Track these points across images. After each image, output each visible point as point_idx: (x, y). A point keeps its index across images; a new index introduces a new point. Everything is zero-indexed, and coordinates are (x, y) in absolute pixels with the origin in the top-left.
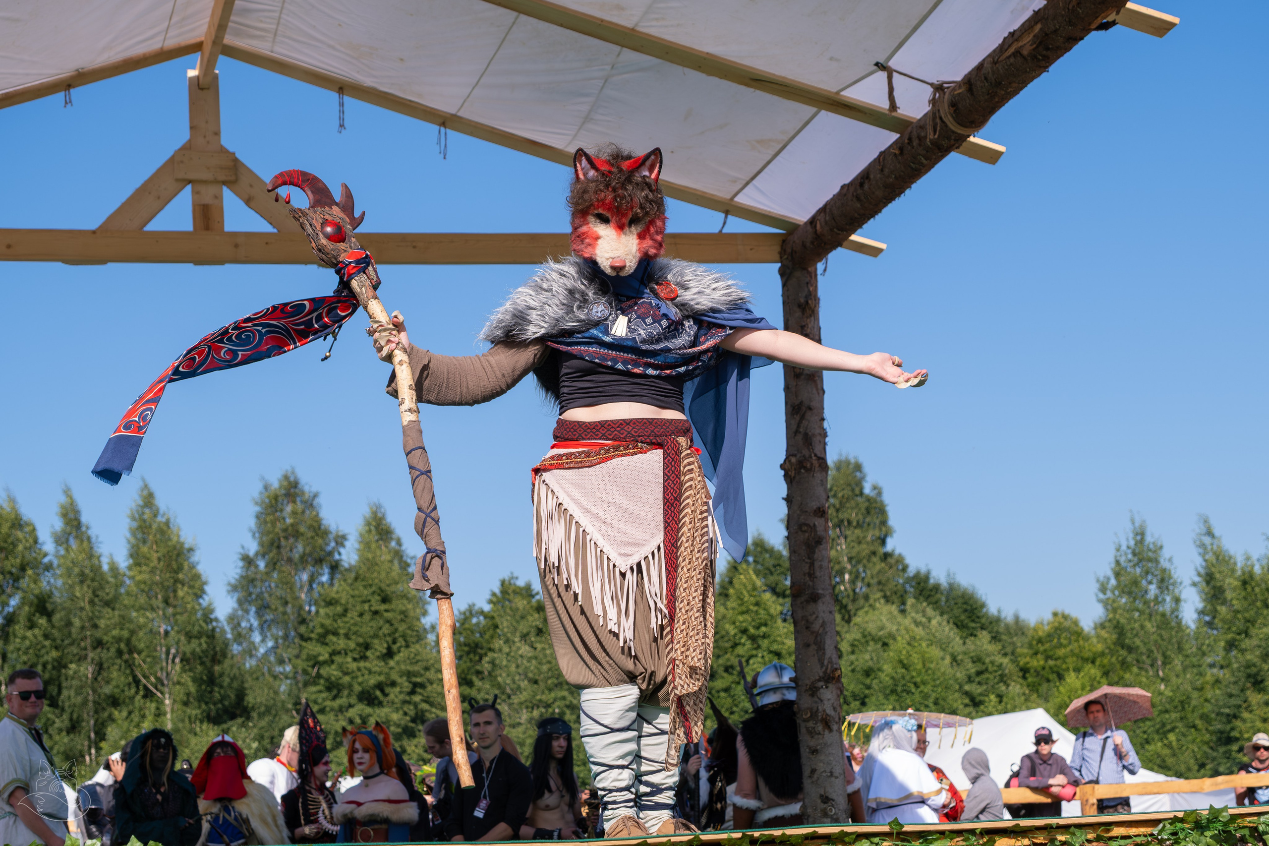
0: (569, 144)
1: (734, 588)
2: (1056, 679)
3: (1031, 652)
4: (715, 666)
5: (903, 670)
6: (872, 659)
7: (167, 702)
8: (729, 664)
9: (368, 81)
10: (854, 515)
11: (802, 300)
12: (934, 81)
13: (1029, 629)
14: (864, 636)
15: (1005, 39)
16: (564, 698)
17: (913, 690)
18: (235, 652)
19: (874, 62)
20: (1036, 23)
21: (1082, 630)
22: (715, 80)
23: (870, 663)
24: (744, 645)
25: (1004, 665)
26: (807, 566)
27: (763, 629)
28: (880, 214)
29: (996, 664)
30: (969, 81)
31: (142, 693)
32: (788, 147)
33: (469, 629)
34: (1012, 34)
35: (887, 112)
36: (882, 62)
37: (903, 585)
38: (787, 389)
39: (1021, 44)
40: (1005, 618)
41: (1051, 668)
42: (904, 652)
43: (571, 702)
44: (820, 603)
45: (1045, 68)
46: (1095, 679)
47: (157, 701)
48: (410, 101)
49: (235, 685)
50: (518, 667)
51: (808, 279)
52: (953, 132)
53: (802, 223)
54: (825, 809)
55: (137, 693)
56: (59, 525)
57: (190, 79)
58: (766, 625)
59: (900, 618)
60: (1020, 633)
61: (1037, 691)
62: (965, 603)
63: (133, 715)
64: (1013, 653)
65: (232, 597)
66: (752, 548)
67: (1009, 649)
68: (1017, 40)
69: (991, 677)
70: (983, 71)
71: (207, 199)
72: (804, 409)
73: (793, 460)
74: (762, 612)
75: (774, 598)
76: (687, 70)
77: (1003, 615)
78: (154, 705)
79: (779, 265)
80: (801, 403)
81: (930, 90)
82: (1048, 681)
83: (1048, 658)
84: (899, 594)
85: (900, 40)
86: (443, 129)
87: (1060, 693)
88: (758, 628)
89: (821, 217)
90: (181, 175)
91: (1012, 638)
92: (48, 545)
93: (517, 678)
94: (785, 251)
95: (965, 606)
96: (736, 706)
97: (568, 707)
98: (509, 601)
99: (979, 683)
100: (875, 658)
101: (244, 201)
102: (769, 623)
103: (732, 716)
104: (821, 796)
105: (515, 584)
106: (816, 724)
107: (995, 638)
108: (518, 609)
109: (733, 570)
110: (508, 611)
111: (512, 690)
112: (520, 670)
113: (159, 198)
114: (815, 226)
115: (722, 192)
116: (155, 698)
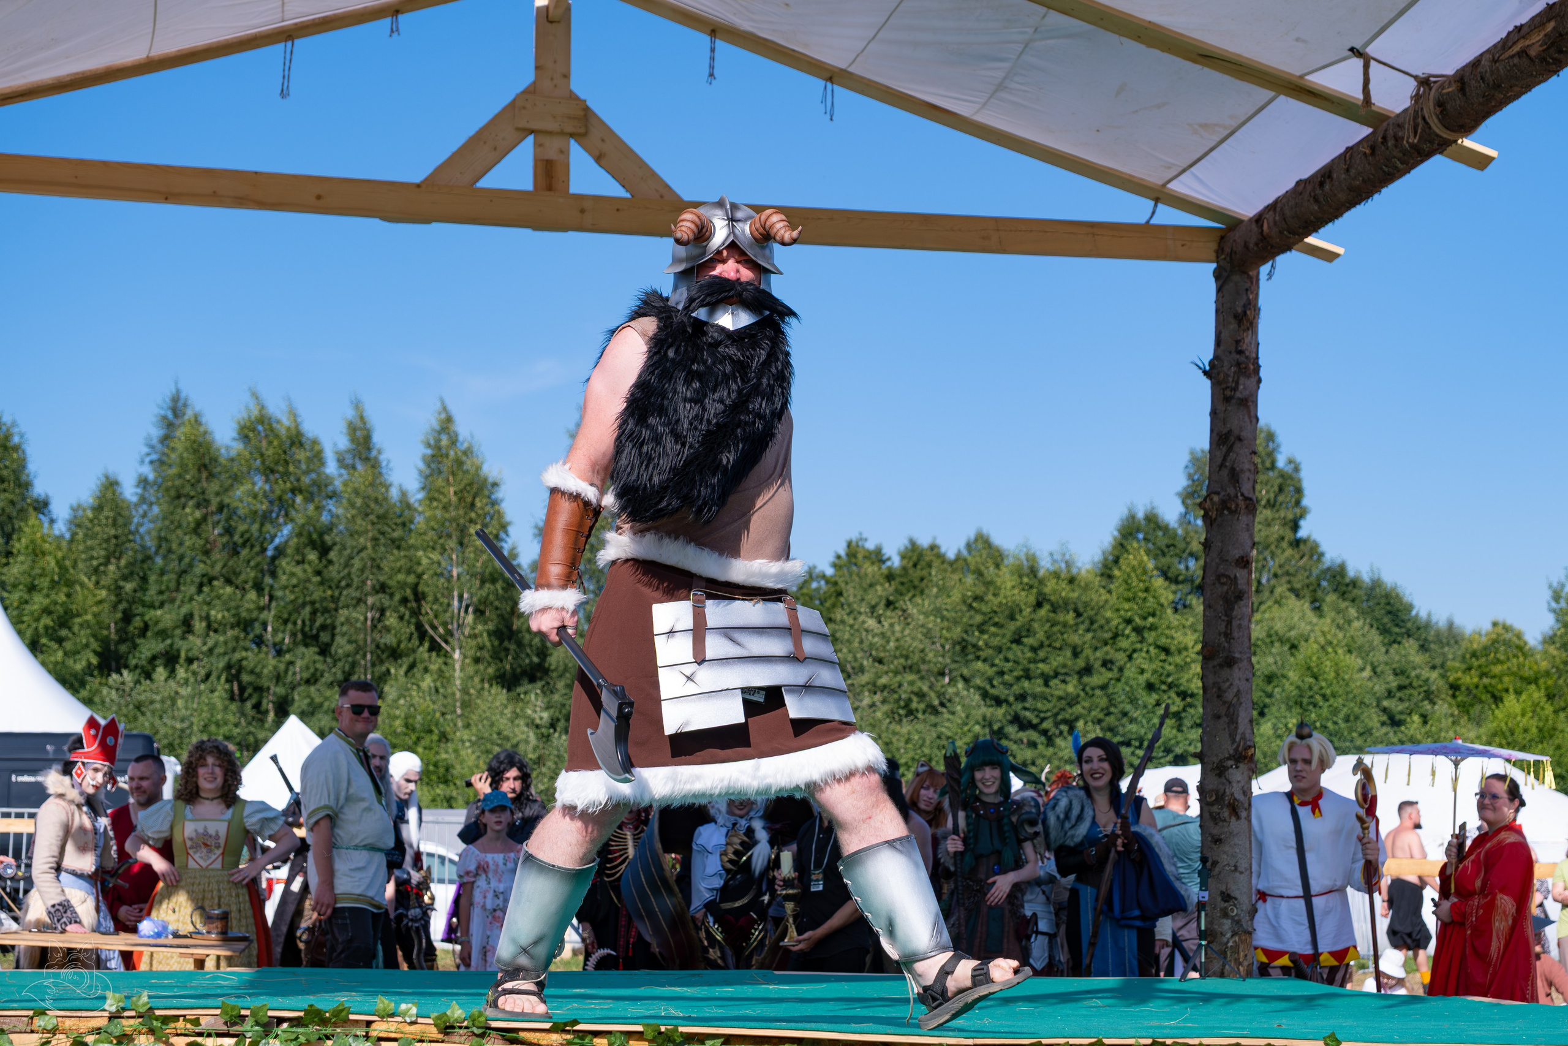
0: (977, 112)
1: (1120, 569)
2: (1491, 701)
3: (1464, 666)
4: (1092, 658)
5: (1311, 680)
6: (1276, 663)
7: (457, 655)
8: (1108, 657)
9: (745, 25)
10: (1264, 492)
11: (1239, 310)
12: (1419, 73)
13: (1463, 640)
14: (1269, 636)
15: (1509, 33)
16: (911, 683)
17: (1321, 704)
19: (1349, 47)
20: (1549, 20)
21: (1526, 643)
22: (1156, 53)
23: (1274, 667)
24: (1128, 637)
25: (1432, 680)
26: (1223, 625)
27: (1151, 619)
28: (1340, 219)
29: (1423, 678)
30: (1461, 79)
31: (427, 645)
32: (1237, 134)
33: (807, 595)
34: (1519, 29)
35: (1360, 103)
36: (1358, 47)
37: (1318, 579)
38: (1214, 413)
39: (1528, 42)
40: (1437, 623)
41: (1485, 687)
42: (1314, 659)
43: (920, 689)
44: (1236, 669)
45: (1556, 72)
46: (1538, 704)
47: (445, 656)
48: (794, 51)
50: (861, 642)
51: (1248, 285)
52: (1437, 135)
53: (1246, 219)
54: (1226, 908)
55: (421, 644)
56: (344, 443)
57: (538, 8)
58: (1153, 615)
59: (1311, 616)
60: (1452, 642)
61: (1468, 712)
62: (1389, 604)
63: (415, 670)
64: (1442, 666)
66: (1143, 522)
67: (1438, 661)
68: (1523, 37)
69: (1415, 693)
70: (1480, 69)
71: (552, 154)
72: (1232, 439)
73: (1216, 498)
74: (1151, 600)
75: (1167, 583)
76: (1123, 39)
77: (1434, 619)
78: (441, 660)
79: (1214, 265)
80: (1230, 432)
81: (1412, 84)
82: (1481, 701)
83: (1483, 675)
84: (1311, 588)
85: (1382, 24)
86: (829, 85)
87: (1495, 717)
88: (1145, 618)
89: (1270, 216)
90: (523, 124)
91: (1442, 647)
92: (331, 468)
93: (859, 655)
94: (1223, 250)
95: (1388, 608)
96: (1115, 706)
97: (916, 694)
98: (856, 564)
99: (1401, 699)
100: (1280, 663)
101: (593, 157)
102: (1158, 613)
103: (1107, 718)
104: (1222, 893)
105: (863, 547)
106: (1222, 809)
107: (1423, 648)
108: (866, 575)
109: (1120, 548)
110: (855, 577)
111: (853, 668)
112: (865, 646)
113: (495, 149)
114: (1262, 226)
115: (1154, 177)
116: (443, 652)
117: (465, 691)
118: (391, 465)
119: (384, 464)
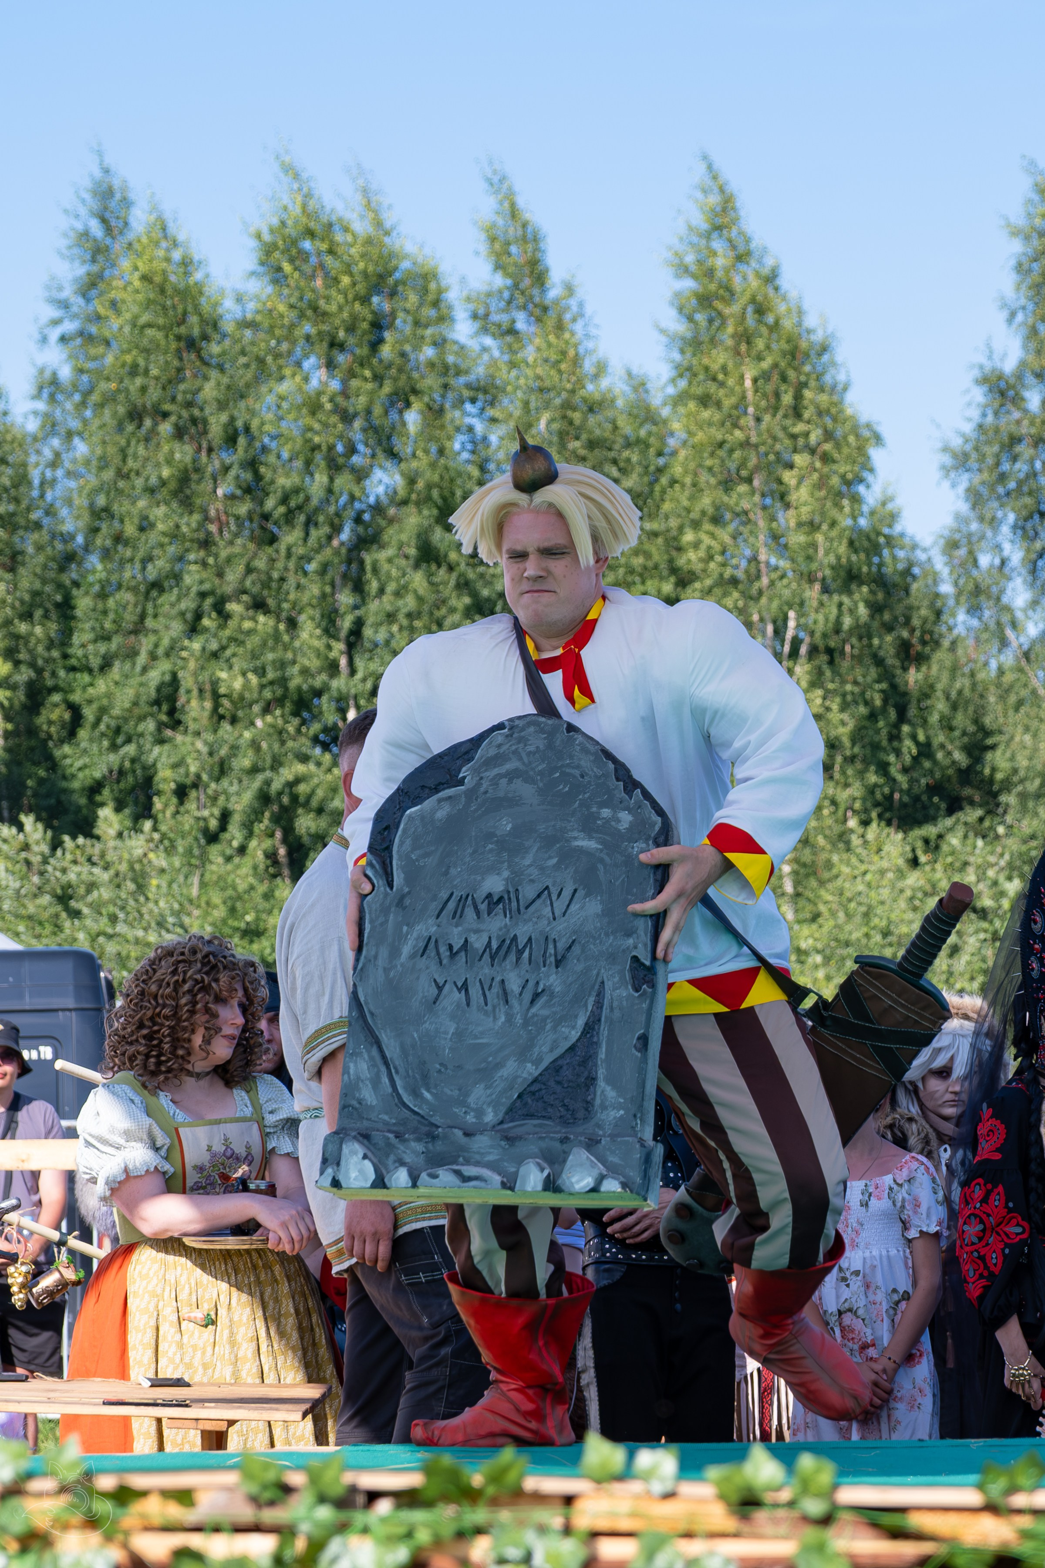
18: (961, 630)
49: (963, 721)
56: (485, 273)
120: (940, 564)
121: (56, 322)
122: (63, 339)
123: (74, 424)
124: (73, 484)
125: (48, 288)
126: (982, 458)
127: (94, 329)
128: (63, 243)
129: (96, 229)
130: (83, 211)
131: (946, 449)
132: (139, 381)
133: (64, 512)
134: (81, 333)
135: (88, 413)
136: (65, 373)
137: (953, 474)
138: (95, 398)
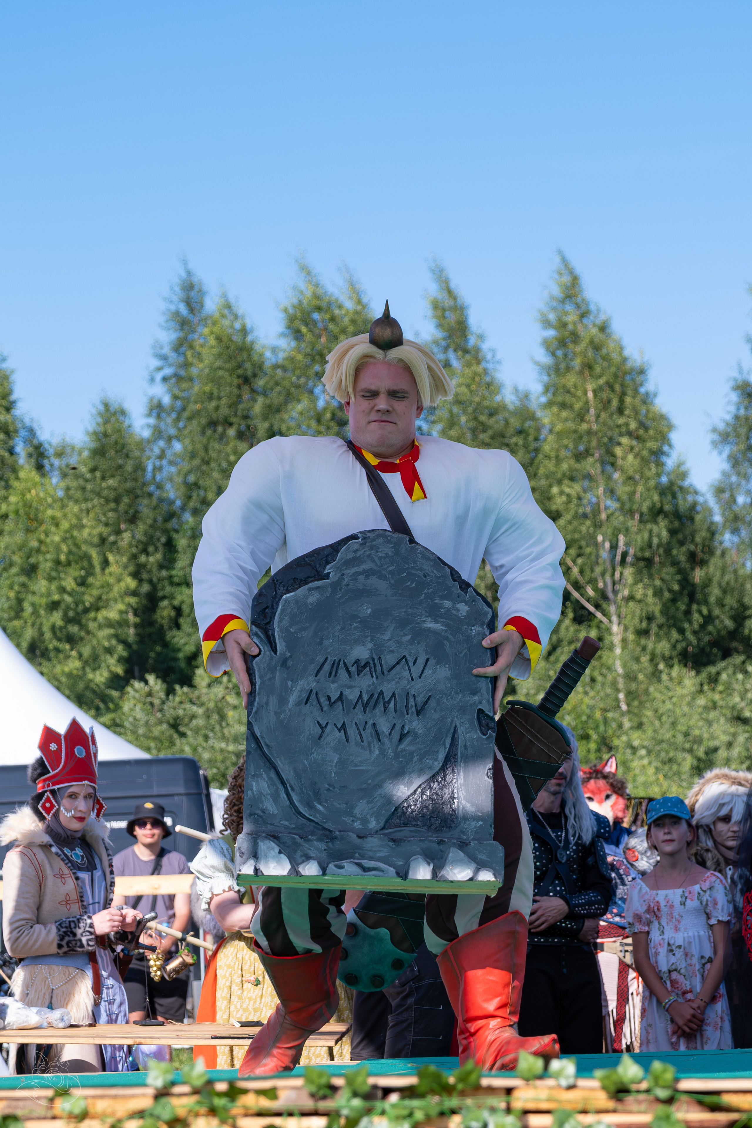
7: (615, 628)
18: (727, 544)
31: (571, 612)
47: (598, 627)
49: (730, 601)
63: (559, 651)
65: (720, 453)
78: (593, 633)
116: (594, 623)
117: (630, 677)
118: (498, 356)
119: (489, 356)
120: (712, 502)
121: (159, 369)
122: (165, 379)
123: (173, 431)
124: (173, 469)
125: (154, 347)
126: (738, 436)
127: (182, 373)
128: (162, 319)
129: (183, 309)
130: (175, 298)
131: (714, 430)
132: (214, 404)
133: (168, 486)
134: (176, 375)
135: (181, 424)
136: (166, 400)
137: (720, 446)
138: (186, 414)
